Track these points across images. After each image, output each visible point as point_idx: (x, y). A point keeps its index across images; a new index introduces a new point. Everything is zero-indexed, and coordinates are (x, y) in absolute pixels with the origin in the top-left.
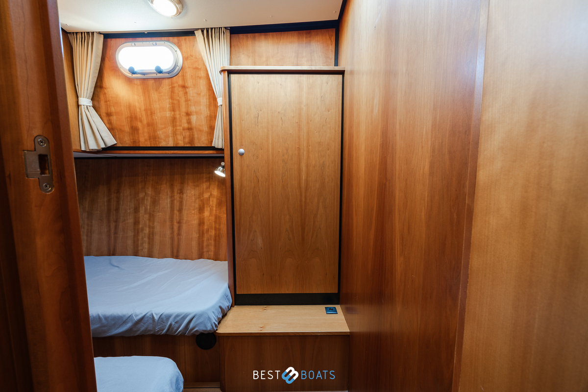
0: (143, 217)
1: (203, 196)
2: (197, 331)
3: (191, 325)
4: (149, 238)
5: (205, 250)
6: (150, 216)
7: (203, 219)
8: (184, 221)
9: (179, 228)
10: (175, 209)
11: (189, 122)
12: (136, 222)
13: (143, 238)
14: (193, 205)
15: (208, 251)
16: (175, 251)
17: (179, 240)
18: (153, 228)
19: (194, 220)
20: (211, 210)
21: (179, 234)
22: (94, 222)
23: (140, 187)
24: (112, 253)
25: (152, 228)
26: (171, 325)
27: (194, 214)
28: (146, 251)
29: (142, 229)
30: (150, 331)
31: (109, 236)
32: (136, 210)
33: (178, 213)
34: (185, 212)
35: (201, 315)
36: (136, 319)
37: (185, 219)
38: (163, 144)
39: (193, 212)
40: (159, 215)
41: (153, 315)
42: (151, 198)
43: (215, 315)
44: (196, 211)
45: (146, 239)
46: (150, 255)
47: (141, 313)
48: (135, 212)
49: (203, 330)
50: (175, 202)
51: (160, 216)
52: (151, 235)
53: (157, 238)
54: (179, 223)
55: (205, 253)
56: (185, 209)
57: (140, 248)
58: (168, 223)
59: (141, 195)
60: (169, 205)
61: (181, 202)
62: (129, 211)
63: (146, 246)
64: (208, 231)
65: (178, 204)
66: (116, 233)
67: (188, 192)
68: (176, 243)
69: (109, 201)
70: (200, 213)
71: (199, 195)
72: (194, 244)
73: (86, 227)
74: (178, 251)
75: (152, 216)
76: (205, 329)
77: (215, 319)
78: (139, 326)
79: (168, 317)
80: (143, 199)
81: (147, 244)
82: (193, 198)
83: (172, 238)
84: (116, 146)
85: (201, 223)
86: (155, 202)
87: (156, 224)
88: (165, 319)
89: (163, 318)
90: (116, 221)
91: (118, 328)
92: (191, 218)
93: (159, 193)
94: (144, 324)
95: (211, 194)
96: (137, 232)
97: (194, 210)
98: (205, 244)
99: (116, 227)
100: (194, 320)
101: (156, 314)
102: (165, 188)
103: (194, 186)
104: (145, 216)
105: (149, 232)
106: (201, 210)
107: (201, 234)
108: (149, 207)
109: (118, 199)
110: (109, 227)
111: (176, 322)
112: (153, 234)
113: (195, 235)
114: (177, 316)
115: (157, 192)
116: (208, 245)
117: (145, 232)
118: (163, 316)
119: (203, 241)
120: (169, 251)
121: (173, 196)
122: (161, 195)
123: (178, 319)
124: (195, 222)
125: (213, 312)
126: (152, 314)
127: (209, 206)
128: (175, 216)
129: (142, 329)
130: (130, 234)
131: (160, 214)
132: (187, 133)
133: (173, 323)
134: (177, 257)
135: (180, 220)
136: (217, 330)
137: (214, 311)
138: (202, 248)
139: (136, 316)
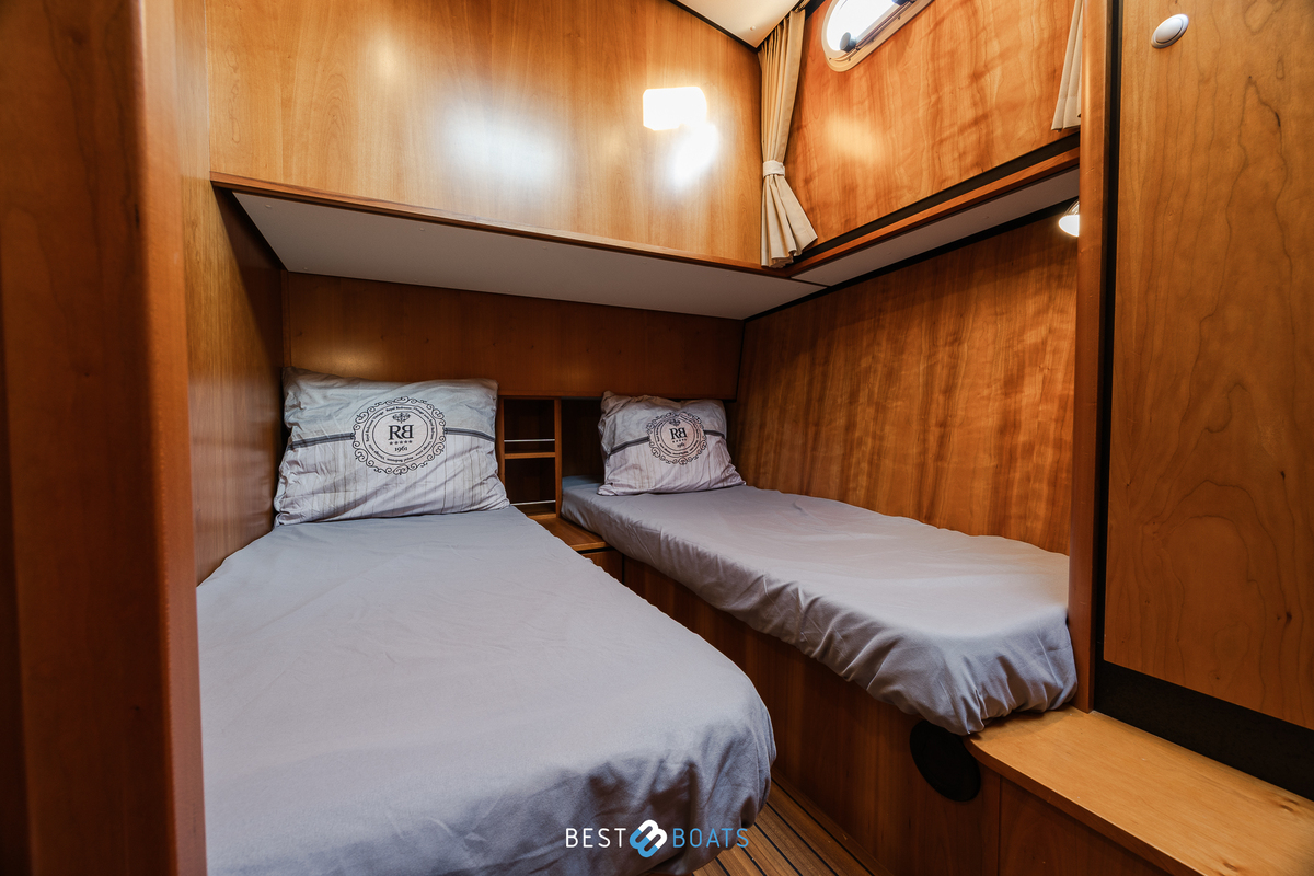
0: (865, 414)
1: (1020, 341)
2: (898, 694)
3: (885, 666)
4: (871, 463)
5: (1014, 510)
6: (877, 411)
7: (1017, 411)
8: (958, 420)
9: (942, 441)
10: (936, 389)
11: (979, 99)
12: (850, 426)
13: (858, 463)
14: (987, 371)
15: (1023, 517)
16: (926, 503)
17: (939, 473)
18: (882, 438)
19: (987, 417)
20: (1047, 382)
21: (940, 457)
22: (786, 425)
23: (865, 344)
24: (805, 491)
25: (879, 438)
26: (831, 638)
27: (988, 398)
28: (861, 493)
29: (860, 442)
30: (789, 633)
31: (804, 452)
32: (853, 397)
33: (941, 399)
34: (961, 396)
35: (919, 648)
36: (768, 589)
37: (961, 413)
38: (907, 200)
39: (986, 392)
40: (896, 407)
41: (798, 595)
42: (885, 366)
43: (974, 676)
44: (996, 389)
45: (865, 466)
46: (870, 504)
47: (778, 581)
48: (851, 403)
49: (921, 705)
50: (939, 367)
51: (898, 409)
52: (875, 457)
53: (888, 464)
54: (943, 424)
55: (1012, 521)
56: (962, 385)
57: (851, 485)
58: (915, 427)
59: (864, 363)
60: (921, 381)
61: (953, 369)
62: (839, 400)
63: (863, 481)
64: (1029, 449)
65: (945, 372)
66: (814, 449)
67: (977, 334)
68: (930, 479)
69: (811, 383)
70: (1007, 395)
71: (1008, 340)
72: (981, 488)
73: (775, 434)
74: (932, 504)
75: (880, 408)
76: (925, 702)
77: (970, 688)
78: (772, 609)
79: (830, 612)
80: (868, 371)
81: (865, 478)
82: (990, 351)
83: (922, 467)
84: (815, 245)
85: (1008, 425)
86: (891, 376)
87: (888, 428)
88: (821, 615)
89: (818, 613)
90: (817, 424)
91: (739, 598)
92: (978, 410)
93: (902, 352)
94: (781, 609)
95: (1051, 331)
96: (850, 447)
97: (989, 386)
98: (1015, 491)
99: (816, 439)
100: (894, 653)
101: (806, 596)
102: (917, 337)
103: (996, 314)
104: (868, 410)
105: (873, 448)
106: (1012, 384)
107: (1007, 458)
108: (876, 390)
109: (825, 375)
110: (806, 435)
111: (845, 638)
112: (879, 455)
113: (986, 461)
114: (850, 619)
115: (899, 350)
116: (1025, 498)
117: (863, 448)
118: (817, 605)
119: (1009, 484)
120: (909, 501)
121: (934, 354)
122: (905, 356)
123: (853, 628)
124: (988, 420)
125: (968, 663)
126: (797, 590)
127: (1042, 370)
128: (934, 406)
129: (776, 621)
130: (838, 451)
131: (899, 403)
132: (971, 138)
133: (838, 636)
134: (929, 519)
135: (946, 417)
136: (975, 735)
137: (971, 659)
138: (1006, 503)
139: (770, 582)
